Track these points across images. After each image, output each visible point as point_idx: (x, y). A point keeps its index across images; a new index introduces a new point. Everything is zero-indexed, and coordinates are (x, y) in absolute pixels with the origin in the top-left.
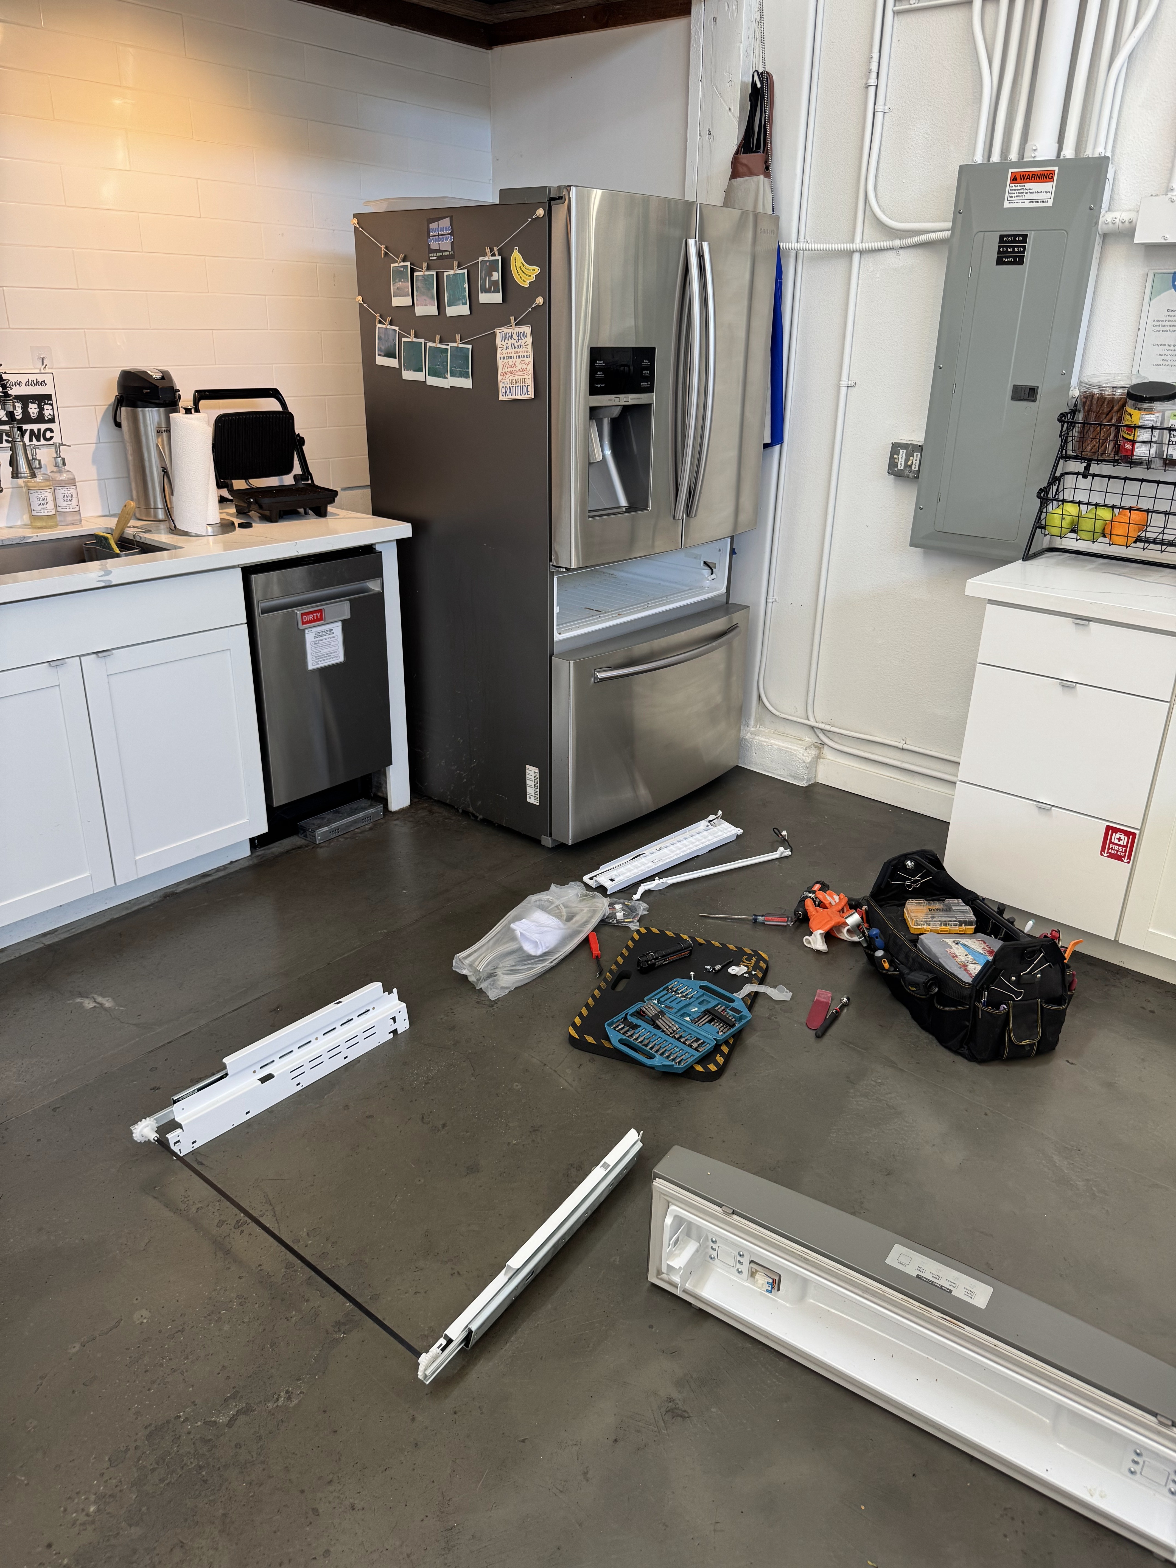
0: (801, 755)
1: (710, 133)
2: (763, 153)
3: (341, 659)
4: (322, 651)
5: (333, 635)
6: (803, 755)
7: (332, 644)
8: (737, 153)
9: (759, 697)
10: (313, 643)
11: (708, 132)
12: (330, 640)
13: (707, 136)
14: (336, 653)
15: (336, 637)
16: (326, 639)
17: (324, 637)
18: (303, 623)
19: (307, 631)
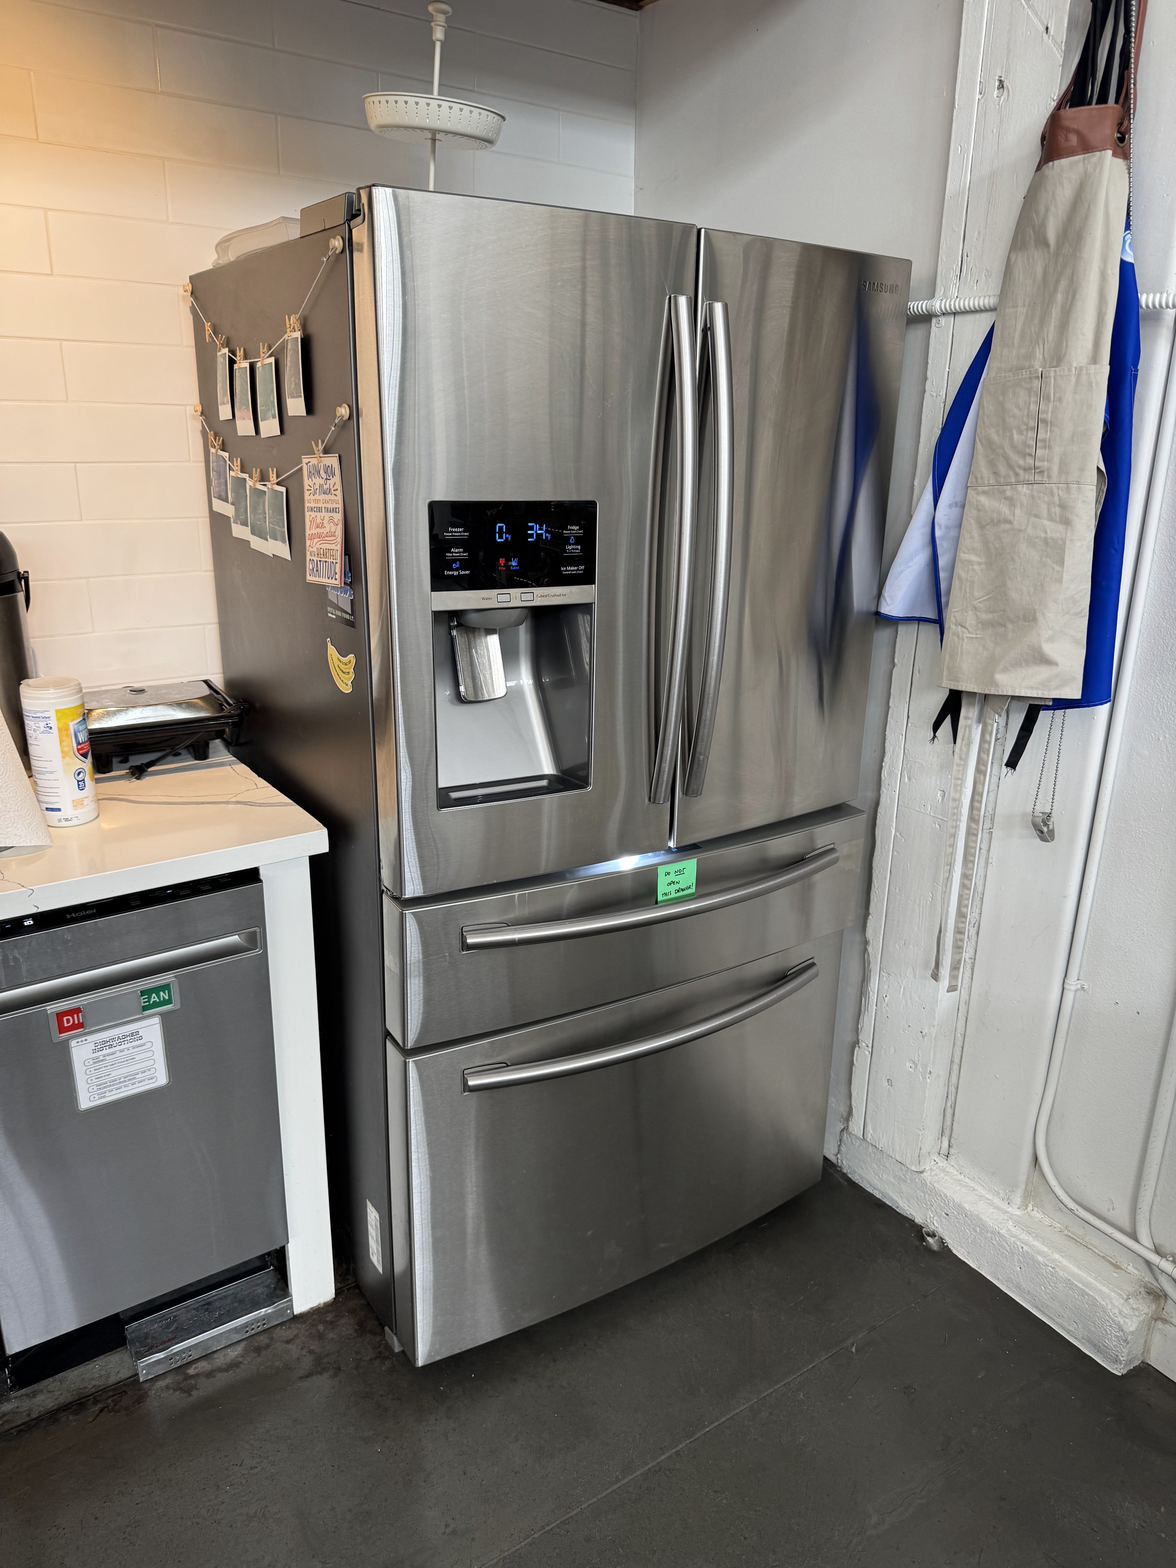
0: (1116, 1311)
1: (1001, 85)
2: (1117, 102)
3: (161, 1078)
4: (113, 1074)
5: (140, 1042)
6: (1120, 1313)
7: (137, 1057)
8: (1059, 107)
9: (1036, 1159)
10: (91, 1062)
11: (997, 84)
12: (131, 1051)
13: (996, 92)
14: (147, 1073)
15: (148, 1045)
16: (121, 1051)
17: (118, 1048)
18: (62, 1029)
19: (73, 1043)
